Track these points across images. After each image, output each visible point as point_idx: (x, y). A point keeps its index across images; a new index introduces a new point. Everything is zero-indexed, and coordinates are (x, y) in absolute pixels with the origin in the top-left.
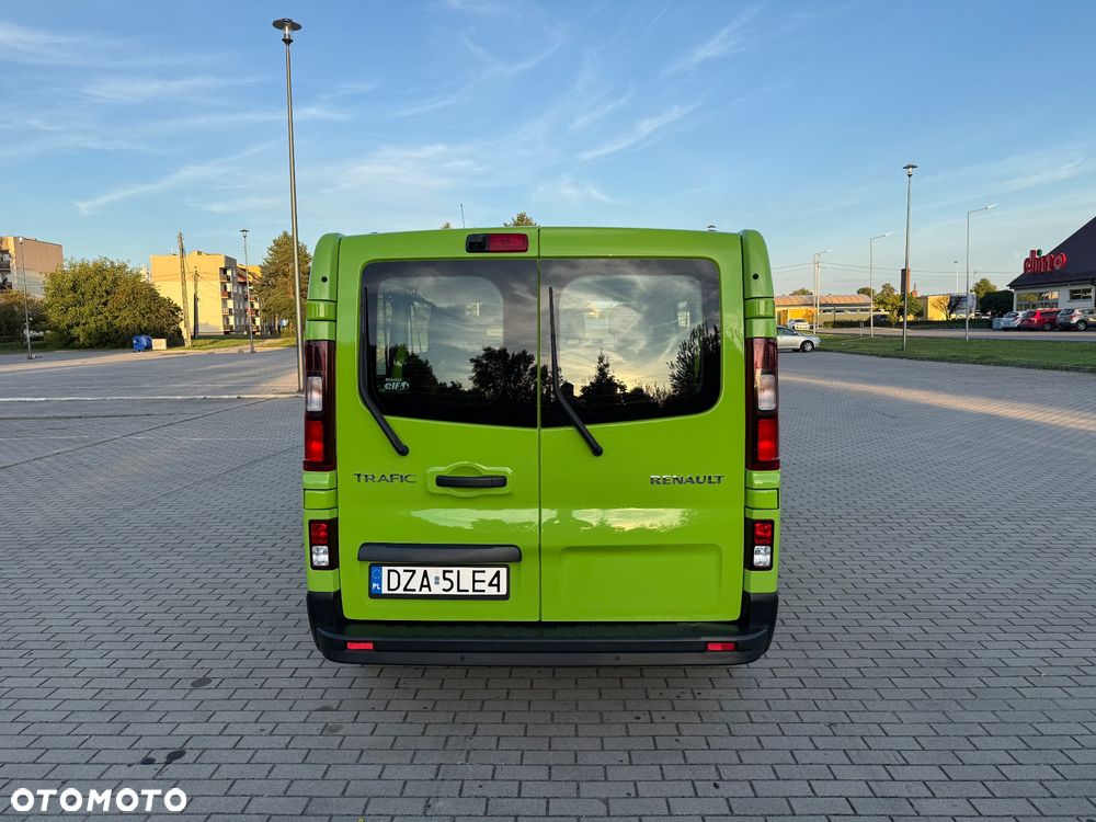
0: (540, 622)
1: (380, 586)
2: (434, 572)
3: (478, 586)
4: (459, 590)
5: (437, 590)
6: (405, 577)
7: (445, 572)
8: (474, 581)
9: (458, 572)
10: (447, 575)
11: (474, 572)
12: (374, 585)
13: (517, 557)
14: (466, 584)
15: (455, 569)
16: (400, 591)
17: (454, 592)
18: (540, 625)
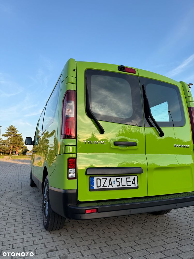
0: (148, 196)
1: (94, 186)
2: (114, 179)
3: (129, 184)
4: (122, 186)
5: (115, 186)
6: (103, 181)
7: (117, 179)
8: (127, 182)
9: (122, 178)
10: (118, 180)
11: (127, 178)
12: (92, 185)
13: (141, 172)
14: (124, 183)
15: (120, 177)
16: (101, 187)
17: (121, 186)
18: (148, 197)
